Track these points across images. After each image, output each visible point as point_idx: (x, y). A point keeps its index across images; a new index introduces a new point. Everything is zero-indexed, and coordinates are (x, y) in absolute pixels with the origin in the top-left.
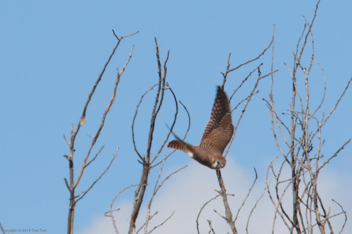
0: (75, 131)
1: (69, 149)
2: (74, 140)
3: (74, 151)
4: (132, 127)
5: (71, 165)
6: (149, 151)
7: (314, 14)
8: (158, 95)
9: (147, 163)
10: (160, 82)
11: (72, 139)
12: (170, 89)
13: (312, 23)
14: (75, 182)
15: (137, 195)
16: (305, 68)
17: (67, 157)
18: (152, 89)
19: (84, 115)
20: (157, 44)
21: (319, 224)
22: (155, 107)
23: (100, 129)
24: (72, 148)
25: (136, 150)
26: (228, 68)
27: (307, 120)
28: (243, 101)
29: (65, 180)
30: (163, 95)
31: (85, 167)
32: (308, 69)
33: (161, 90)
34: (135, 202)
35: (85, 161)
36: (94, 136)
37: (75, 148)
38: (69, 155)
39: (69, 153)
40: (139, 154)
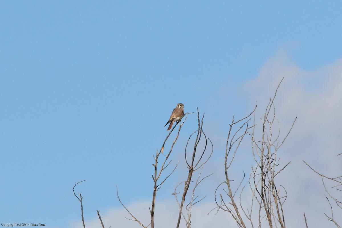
0: (158, 153)
1: (155, 161)
2: (158, 157)
3: (158, 162)
4: (185, 151)
5: (156, 169)
6: (193, 162)
7: (275, 95)
8: (198, 136)
9: (192, 168)
10: (199, 129)
11: (157, 157)
12: (203, 133)
13: (274, 99)
14: (157, 178)
15: (186, 184)
16: (270, 122)
17: (154, 165)
18: (195, 132)
19: (163, 146)
20: (198, 111)
21: (274, 196)
22: (196, 141)
23: (171, 152)
24: (156, 161)
25: (186, 162)
26: (233, 122)
27: (270, 146)
28: (240, 137)
29: (152, 176)
30: (200, 135)
31: (162, 170)
32: (271, 123)
33: (200, 134)
34: (185, 188)
35: (163, 167)
36: (167, 155)
37: (158, 161)
38: (155, 164)
39: (155, 163)
40: (188, 164)
